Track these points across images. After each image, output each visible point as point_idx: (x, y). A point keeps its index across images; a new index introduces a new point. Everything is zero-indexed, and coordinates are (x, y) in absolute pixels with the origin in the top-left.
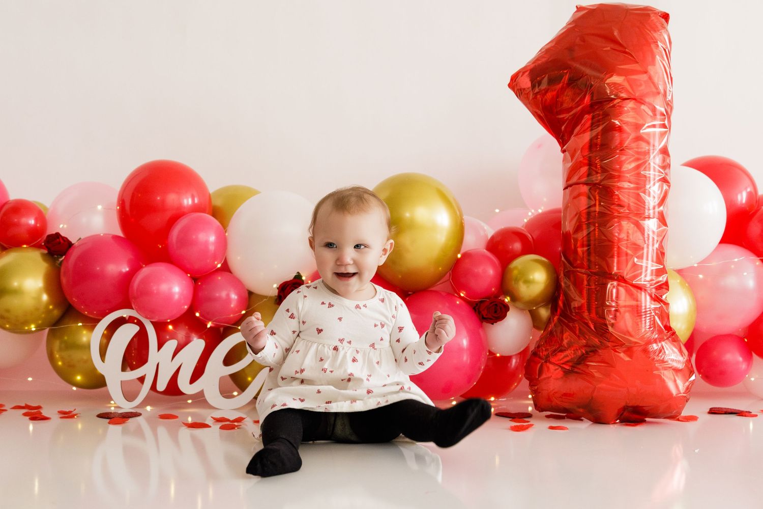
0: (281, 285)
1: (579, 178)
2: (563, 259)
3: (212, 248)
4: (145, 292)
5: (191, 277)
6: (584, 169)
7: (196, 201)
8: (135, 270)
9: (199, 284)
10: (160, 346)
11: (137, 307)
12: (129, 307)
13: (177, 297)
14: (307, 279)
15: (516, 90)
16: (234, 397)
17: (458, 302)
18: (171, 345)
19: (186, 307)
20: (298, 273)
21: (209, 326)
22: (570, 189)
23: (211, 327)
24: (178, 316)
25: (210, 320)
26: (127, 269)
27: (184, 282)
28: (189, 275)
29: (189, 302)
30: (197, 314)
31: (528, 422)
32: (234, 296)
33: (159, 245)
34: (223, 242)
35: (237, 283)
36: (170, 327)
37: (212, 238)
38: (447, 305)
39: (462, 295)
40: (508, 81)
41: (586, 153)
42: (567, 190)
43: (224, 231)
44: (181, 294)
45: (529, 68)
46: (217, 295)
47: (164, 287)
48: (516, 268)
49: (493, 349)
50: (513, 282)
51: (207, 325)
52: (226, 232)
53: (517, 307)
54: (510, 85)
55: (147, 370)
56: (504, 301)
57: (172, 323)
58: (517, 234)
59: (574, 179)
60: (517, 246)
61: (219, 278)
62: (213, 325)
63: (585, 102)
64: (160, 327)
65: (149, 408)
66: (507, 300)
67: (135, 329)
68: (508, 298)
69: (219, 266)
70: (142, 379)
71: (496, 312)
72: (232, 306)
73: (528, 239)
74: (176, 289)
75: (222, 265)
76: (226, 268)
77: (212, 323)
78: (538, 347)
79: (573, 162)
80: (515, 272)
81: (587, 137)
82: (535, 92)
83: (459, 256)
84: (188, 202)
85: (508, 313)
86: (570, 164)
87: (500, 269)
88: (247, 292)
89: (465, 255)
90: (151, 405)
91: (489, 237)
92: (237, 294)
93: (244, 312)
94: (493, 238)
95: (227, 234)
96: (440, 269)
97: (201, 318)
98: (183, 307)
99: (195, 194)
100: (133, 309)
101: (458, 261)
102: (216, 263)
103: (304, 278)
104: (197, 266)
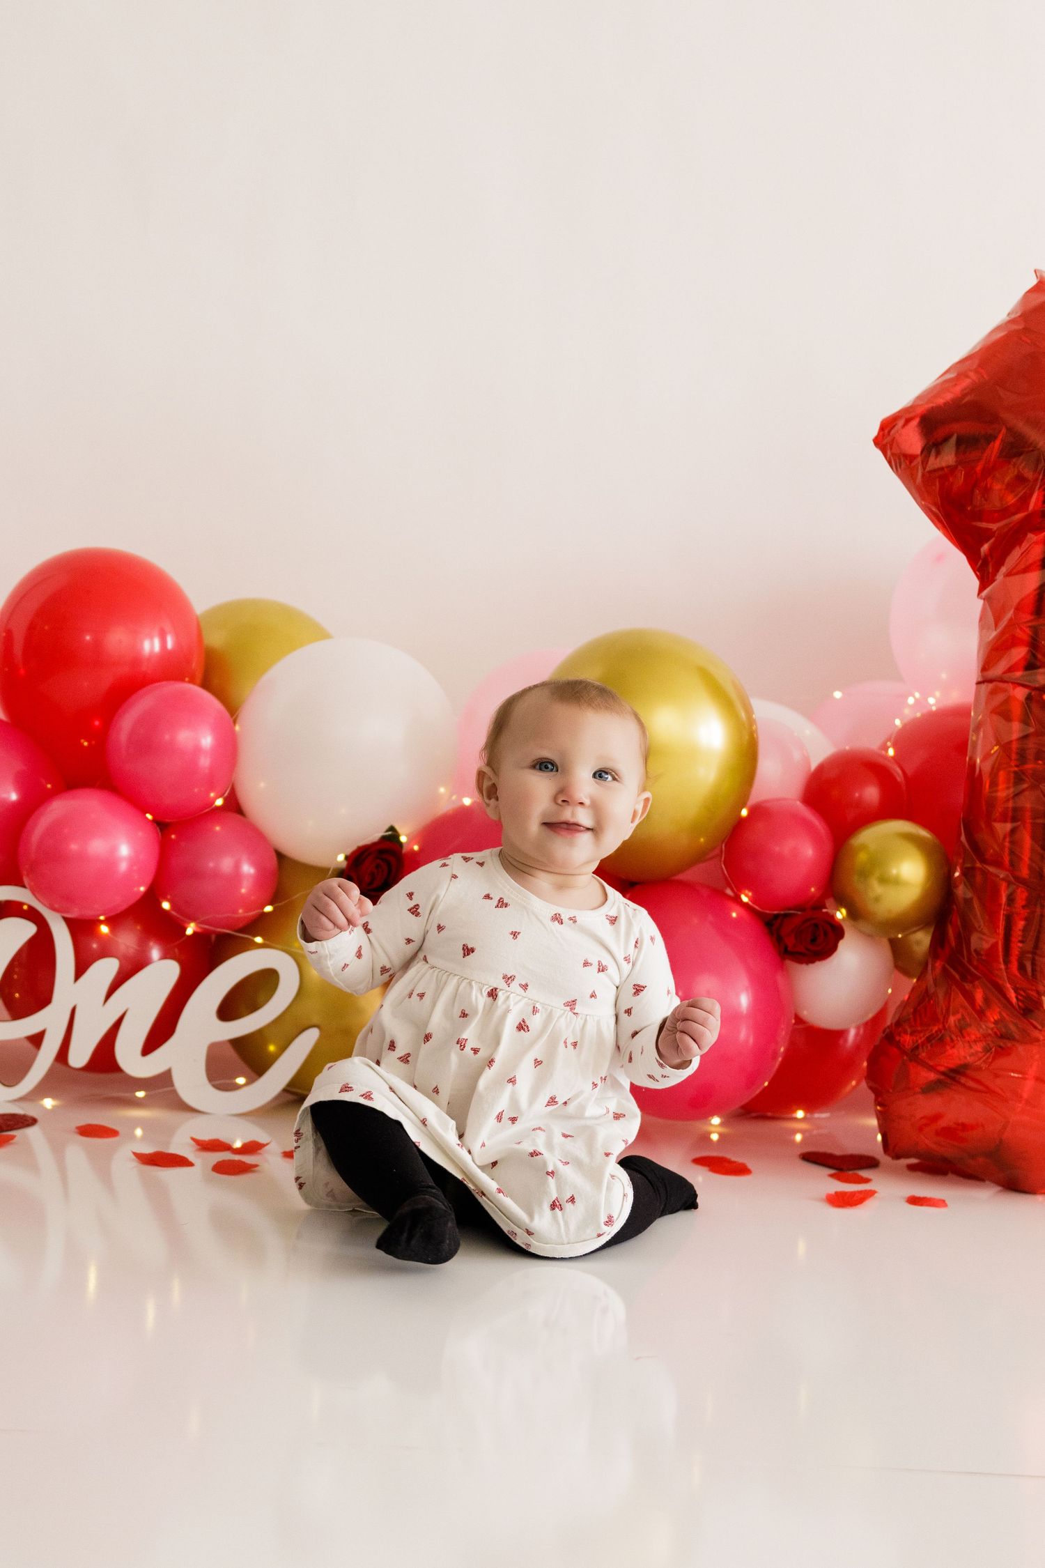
0: (354, 853)
1: (1011, 669)
2: (963, 838)
3: (205, 762)
4: (54, 854)
5: (154, 821)
6: (1019, 653)
7: (170, 644)
8: (33, 801)
9: (173, 836)
10: (81, 969)
11: (32, 884)
12: (19, 883)
13: (123, 867)
14: (410, 840)
15: (889, 453)
16: (238, 1087)
17: (734, 915)
18: (106, 969)
19: (142, 889)
20: (392, 829)
21: (189, 931)
22: (990, 686)
23: (195, 933)
24: (124, 907)
25: (192, 919)
26: (14, 797)
27: (140, 834)
28: (149, 816)
29: (149, 878)
30: (166, 905)
31: (867, 1181)
32: (247, 869)
33: (82, 741)
34: (229, 749)
35: (255, 838)
36: (104, 929)
37: (207, 741)
38: (710, 918)
39: (745, 899)
40: (874, 431)
41: (1026, 617)
42: (983, 686)
43: (231, 720)
44: (133, 861)
45: (919, 411)
46: (211, 865)
47: (97, 846)
48: (863, 847)
49: (805, 1014)
50: (856, 878)
51: (185, 929)
52: (235, 722)
53: (860, 931)
54: (878, 442)
55: (49, 1020)
56: (833, 917)
57: (107, 922)
58: (872, 767)
59: (998, 670)
60: (871, 793)
61: (218, 828)
62: (199, 930)
63: (1031, 507)
64: (81, 929)
65: (48, 1103)
66: (840, 915)
67: (27, 930)
68: (844, 911)
69: (219, 802)
70: (37, 1040)
71: (813, 940)
72: (243, 891)
73: (895, 779)
74: (124, 850)
75: (226, 800)
76: (234, 806)
77: (197, 926)
78: (898, 1023)
79: (999, 629)
80: (862, 857)
81: (1032, 581)
82: (928, 469)
83: (744, 813)
84: (151, 646)
85: (842, 944)
86: (994, 634)
87: (828, 847)
88: (275, 858)
89: (756, 811)
90: (53, 1097)
91: (814, 765)
92: (253, 863)
93: (269, 909)
94: (821, 769)
95: (237, 728)
96: (702, 840)
97: (174, 913)
98: (135, 889)
99: (168, 626)
100: (24, 886)
101: (740, 826)
102: (212, 795)
103: (403, 839)
104: (169, 800)
